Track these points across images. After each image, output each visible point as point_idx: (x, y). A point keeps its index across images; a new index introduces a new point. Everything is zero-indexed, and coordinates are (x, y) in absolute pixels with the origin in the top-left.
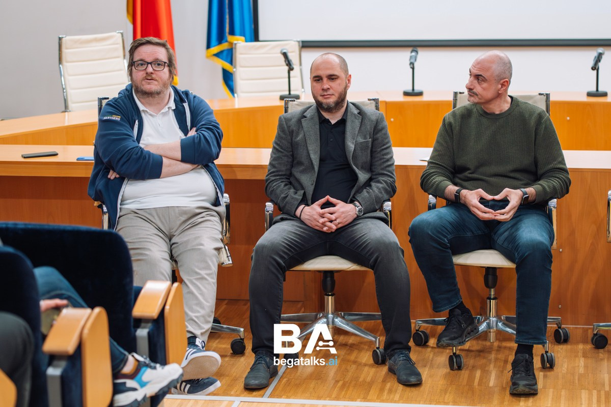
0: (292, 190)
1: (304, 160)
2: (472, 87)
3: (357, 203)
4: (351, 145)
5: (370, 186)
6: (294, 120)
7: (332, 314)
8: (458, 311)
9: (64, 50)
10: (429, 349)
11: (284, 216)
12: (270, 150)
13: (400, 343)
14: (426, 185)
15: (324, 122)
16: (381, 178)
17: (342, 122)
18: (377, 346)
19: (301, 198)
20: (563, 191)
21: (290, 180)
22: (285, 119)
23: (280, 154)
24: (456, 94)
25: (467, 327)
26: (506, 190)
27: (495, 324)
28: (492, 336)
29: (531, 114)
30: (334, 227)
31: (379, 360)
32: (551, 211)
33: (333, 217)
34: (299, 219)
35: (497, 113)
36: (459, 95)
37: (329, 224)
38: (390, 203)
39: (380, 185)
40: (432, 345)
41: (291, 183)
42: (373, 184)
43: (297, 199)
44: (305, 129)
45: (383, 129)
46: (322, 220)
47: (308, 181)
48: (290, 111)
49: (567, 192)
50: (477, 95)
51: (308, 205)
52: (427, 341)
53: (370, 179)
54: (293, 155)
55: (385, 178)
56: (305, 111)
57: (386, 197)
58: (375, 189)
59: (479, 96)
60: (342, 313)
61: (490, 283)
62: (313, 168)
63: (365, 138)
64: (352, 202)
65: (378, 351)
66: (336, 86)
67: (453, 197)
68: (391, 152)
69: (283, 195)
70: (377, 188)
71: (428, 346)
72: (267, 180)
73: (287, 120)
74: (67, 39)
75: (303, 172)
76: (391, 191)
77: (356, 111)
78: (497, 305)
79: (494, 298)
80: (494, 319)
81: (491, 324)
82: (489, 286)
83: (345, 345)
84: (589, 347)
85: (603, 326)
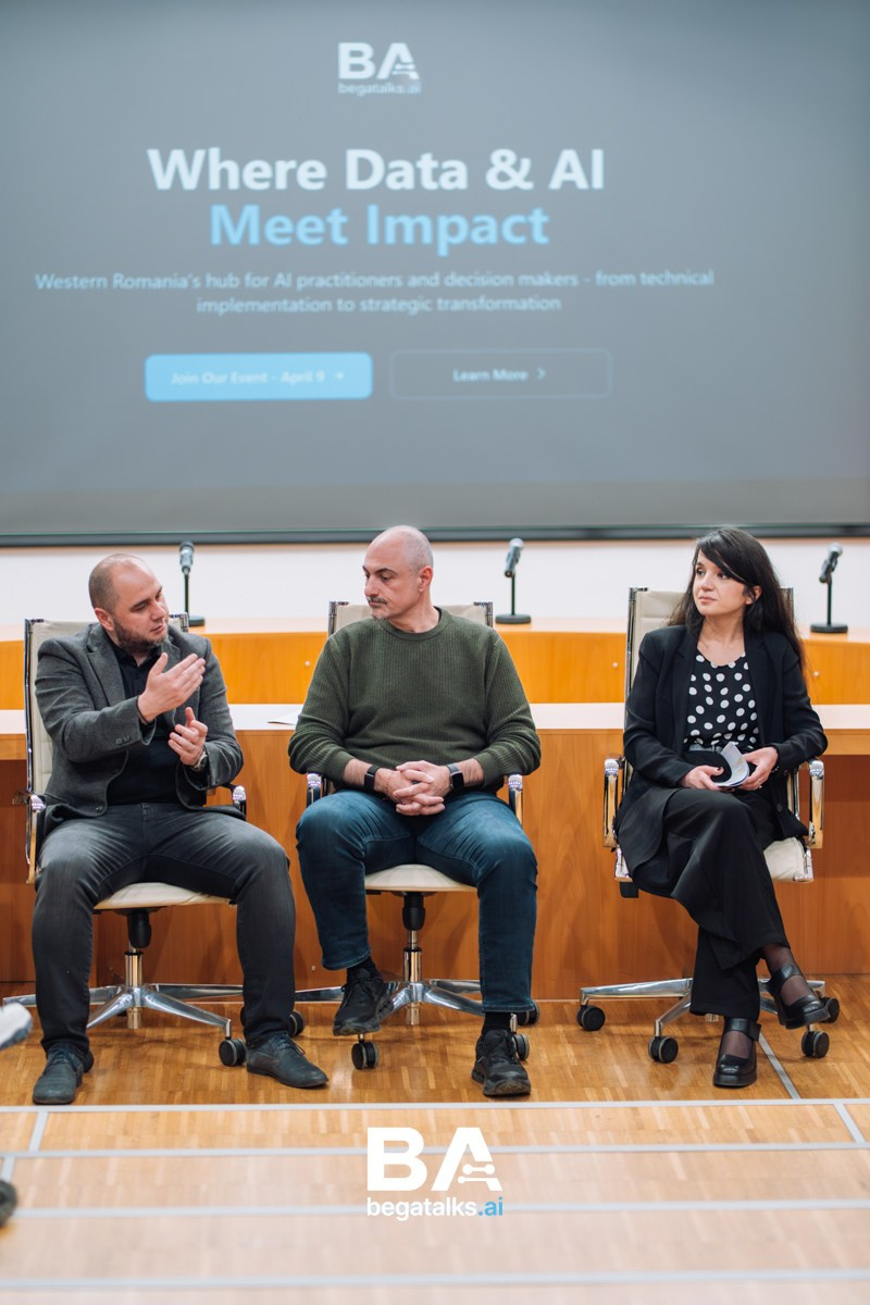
2: (375, 592)
7: (139, 986)
8: (364, 973)
18: (228, 1035)
20: (529, 764)
24: (333, 606)
25: (379, 999)
27: (420, 995)
29: (476, 636)
31: (231, 1057)
32: (512, 795)
35: (418, 631)
36: (339, 608)
40: (309, 1036)
49: (537, 764)
50: (385, 603)
52: (300, 1030)
59: (390, 605)
60: (157, 985)
61: (414, 920)
65: (230, 1042)
67: (362, 780)
71: (302, 1038)
78: (422, 961)
79: (417, 950)
80: (419, 985)
81: (413, 993)
82: (409, 927)
83: (160, 1042)
84: (574, 1029)
85: (597, 993)
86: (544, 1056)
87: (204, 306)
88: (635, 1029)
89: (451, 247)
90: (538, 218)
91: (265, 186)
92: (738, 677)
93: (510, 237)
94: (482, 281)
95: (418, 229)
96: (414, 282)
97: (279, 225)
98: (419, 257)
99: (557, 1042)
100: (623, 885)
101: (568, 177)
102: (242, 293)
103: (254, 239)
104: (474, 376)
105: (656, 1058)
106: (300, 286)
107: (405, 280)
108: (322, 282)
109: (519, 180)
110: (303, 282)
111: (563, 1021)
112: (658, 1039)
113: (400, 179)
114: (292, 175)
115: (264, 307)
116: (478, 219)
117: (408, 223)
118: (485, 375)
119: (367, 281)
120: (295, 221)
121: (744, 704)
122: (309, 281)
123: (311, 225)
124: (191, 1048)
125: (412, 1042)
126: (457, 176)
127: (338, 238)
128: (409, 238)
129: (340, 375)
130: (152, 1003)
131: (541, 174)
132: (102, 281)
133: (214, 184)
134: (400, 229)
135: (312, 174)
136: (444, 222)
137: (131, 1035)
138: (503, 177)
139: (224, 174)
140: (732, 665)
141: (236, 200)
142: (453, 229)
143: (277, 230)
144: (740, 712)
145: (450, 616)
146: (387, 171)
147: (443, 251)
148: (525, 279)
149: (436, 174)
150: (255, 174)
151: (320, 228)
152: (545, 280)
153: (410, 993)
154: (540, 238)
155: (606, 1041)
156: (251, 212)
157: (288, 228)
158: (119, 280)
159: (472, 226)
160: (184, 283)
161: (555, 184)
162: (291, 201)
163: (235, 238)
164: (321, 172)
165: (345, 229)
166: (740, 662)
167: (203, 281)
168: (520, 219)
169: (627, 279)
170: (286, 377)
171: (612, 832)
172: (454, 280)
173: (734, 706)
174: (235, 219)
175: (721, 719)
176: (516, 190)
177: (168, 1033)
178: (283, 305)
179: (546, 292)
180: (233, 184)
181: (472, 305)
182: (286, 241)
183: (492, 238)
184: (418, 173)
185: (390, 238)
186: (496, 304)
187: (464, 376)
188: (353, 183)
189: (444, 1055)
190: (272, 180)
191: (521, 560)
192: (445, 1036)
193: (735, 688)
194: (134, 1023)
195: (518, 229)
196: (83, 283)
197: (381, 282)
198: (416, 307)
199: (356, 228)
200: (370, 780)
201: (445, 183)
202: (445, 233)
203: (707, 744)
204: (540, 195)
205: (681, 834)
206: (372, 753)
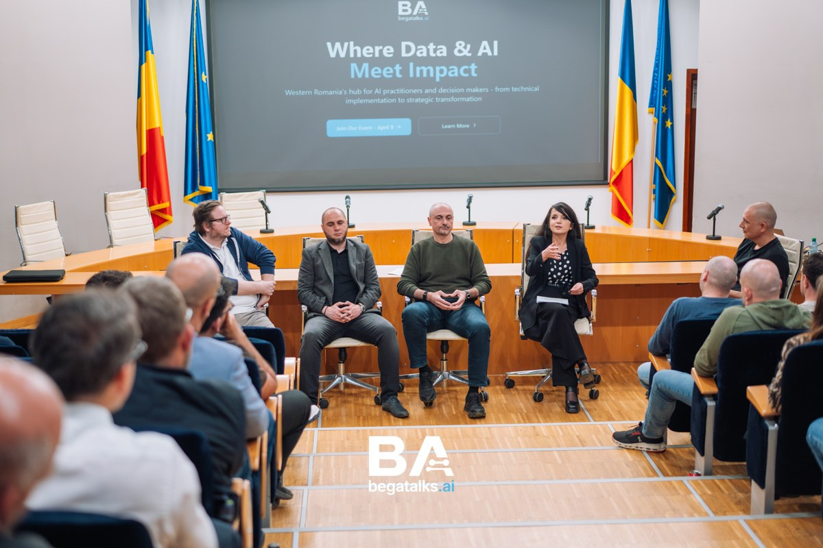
0: (318, 297)
1: (323, 276)
3: (361, 304)
4: (353, 266)
5: (366, 293)
6: (314, 252)
7: (343, 375)
9: (108, 203)
10: (405, 394)
11: (316, 314)
12: (298, 270)
13: (393, 391)
14: (401, 290)
15: (333, 252)
16: (373, 287)
17: (346, 251)
19: (324, 302)
21: (315, 289)
22: (308, 251)
23: (305, 274)
24: (414, 231)
26: (457, 291)
27: (447, 377)
28: (445, 383)
29: (467, 244)
30: (350, 319)
32: (481, 304)
33: (350, 312)
34: (324, 315)
35: (445, 243)
36: (416, 233)
37: (347, 318)
38: (380, 302)
39: (373, 292)
40: (406, 392)
41: (315, 292)
42: (368, 291)
43: (321, 303)
44: (322, 257)
45: (371, 255)
46: (342, 315)
47: (329, 291)
48: (307, 246)
49: (490, 291)
51: (330, 306)
53: (365, 288)
54: (314, 274)
55: (375, 287)
56: (319, 245)
57: (376, 298)
58: (370, 294)
60: (350, 375)
61: (445, 350)
62: (331, 281)
63: (361, 261)
64: (357, 303)
66: (343, 227)
67: (422, 297)
68: (375, 270)
69: (312, 300)
70: (371, 294)
72: (299, 291)
73: (309, 252)
74: (110, 195)
75: (322, 284)
76: (379, 294)
77: (352, 245)
78: (447, 364)
79: (446, 360)
80: (447, 373)
81: (444, 375)
82: (443, 352)
83: (351, 394)
84: (503, 387)
85: (511, 374)
86: (494, 399)
87: (348, 101)
88: (526, 387)
89: (440, 78)
90: (473, 67)
91: (371, 56)
92: (565, 258)
93: (463, 74)
94: (452, 91)
95: (428, 71)
96: (427, 91)
97: (376, 70)
98: (429, 82)
99: (498, 393)
100: (522, 336)
101: (485, 51)
102: (363, 96)
103: (367, 76)
104: (449, 127)
105: (535, 400)
106: (384, 93)
107: (424, 91)
108: (392, 92)
109: (466, 53)
110: (385, 92)
111: (498, 384)
112: (536, 393)
113: (421, 53)
114: (381, 51)
115: (371, 101)
116: (450, 68)
117: (425, 69)
118: (454, 126)
119: (409, 91)
120: (382, 69)
121: (567, 268)
122: (388, 91)
123: (388, 70)
124: (363, 397)
125: (444, 394)
126: (443, 51)
127: (398, 75)
128: (425, 75)
129: (399, 127)
130: (349, 380)
131: (474, 50)
132: (310, 92)
133: (352, 55)
134: (421, 71)
135: (388, 51)
136: (438, 69)
137: (340, 392)
138: (460, 51)
139: (355, 51)
140: (563, 253)
141: (360, 61)
142: (441, 71)
143: (375, 73)
144: (566, 271)
145: (456, 237)
146: (417, 50)
147: (438, 80)
148: (468, 90)
149: (435, 51)
150: (367, 51)
151: (391, 71)
152: (476, 90)
153: (443, 376)
154: (474, 74)
155: (515, 392)
156: (366, 66)
157: (380, 72)
158: (316, 92)
159: (448, 70)
160: (341, 93)
161: (480, 54)
162: (381, 62)
163: (360, 76)
164: (392, 50)
165: (401, 72)
166: (566, 252)
167: (348, 92)
168: (467, 67)
169: (507, 89)
170: (379, 128)
171: (517, 316)
172: (442, 91)
173: (564, 269)
174: (360, 69)
175: (559, 274)
176: (465, 56)
177: (354, 391)
178: (378, 101)
179: (476, 95)
180: (359, 55)
181: (449, 100)
182: (379, 76)
183: (456, 75)
184: (428, 50)
185: (418, 75)
186: (458, 99)
187: (446, 127)
188: (404, 54)
189: (457, 399)
190: (374, 54)
191: (472, 201)
192: (456, 391)
193: (564, 262)
194: (342, 388)
195: (466, 71)
196: (303, 93)
197: (414, 91)
198: (428, 101)
199: (405, 71)
200: (425, 296)
201: (439, 54)
202: (439, 73)
203: (553, 283)
204: (474, 58)
205: (544, 319)
206: (429, 288)
